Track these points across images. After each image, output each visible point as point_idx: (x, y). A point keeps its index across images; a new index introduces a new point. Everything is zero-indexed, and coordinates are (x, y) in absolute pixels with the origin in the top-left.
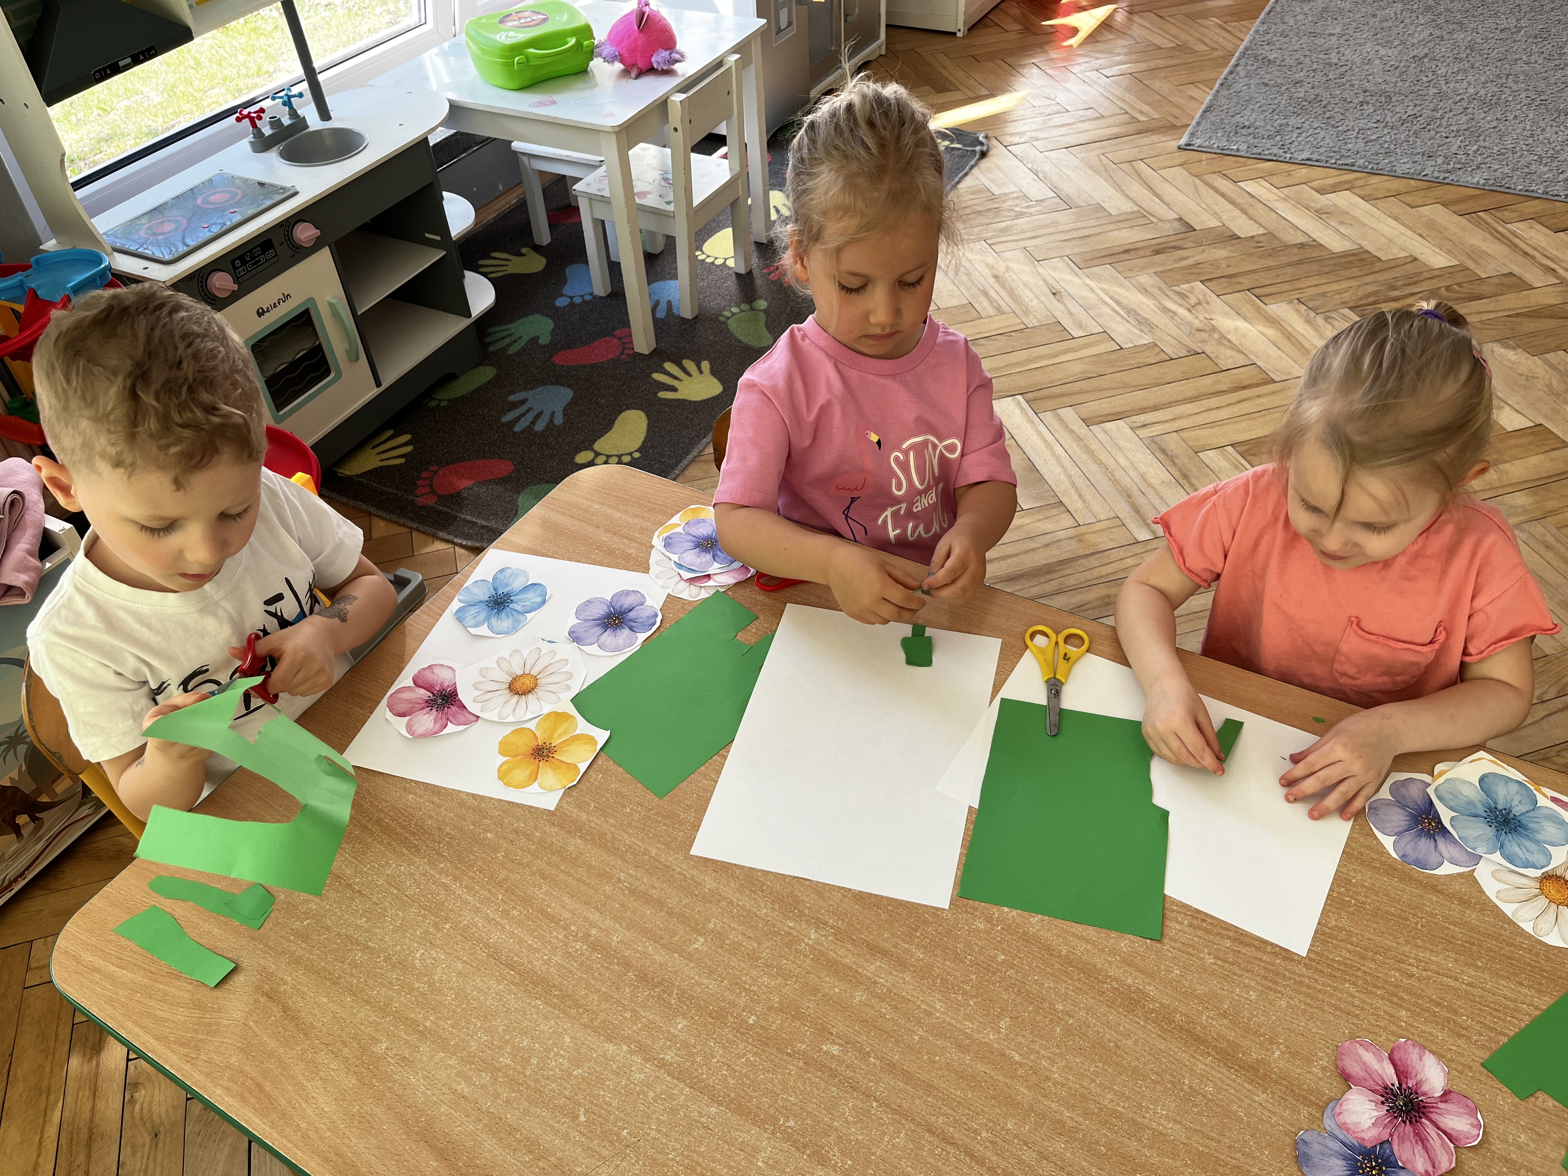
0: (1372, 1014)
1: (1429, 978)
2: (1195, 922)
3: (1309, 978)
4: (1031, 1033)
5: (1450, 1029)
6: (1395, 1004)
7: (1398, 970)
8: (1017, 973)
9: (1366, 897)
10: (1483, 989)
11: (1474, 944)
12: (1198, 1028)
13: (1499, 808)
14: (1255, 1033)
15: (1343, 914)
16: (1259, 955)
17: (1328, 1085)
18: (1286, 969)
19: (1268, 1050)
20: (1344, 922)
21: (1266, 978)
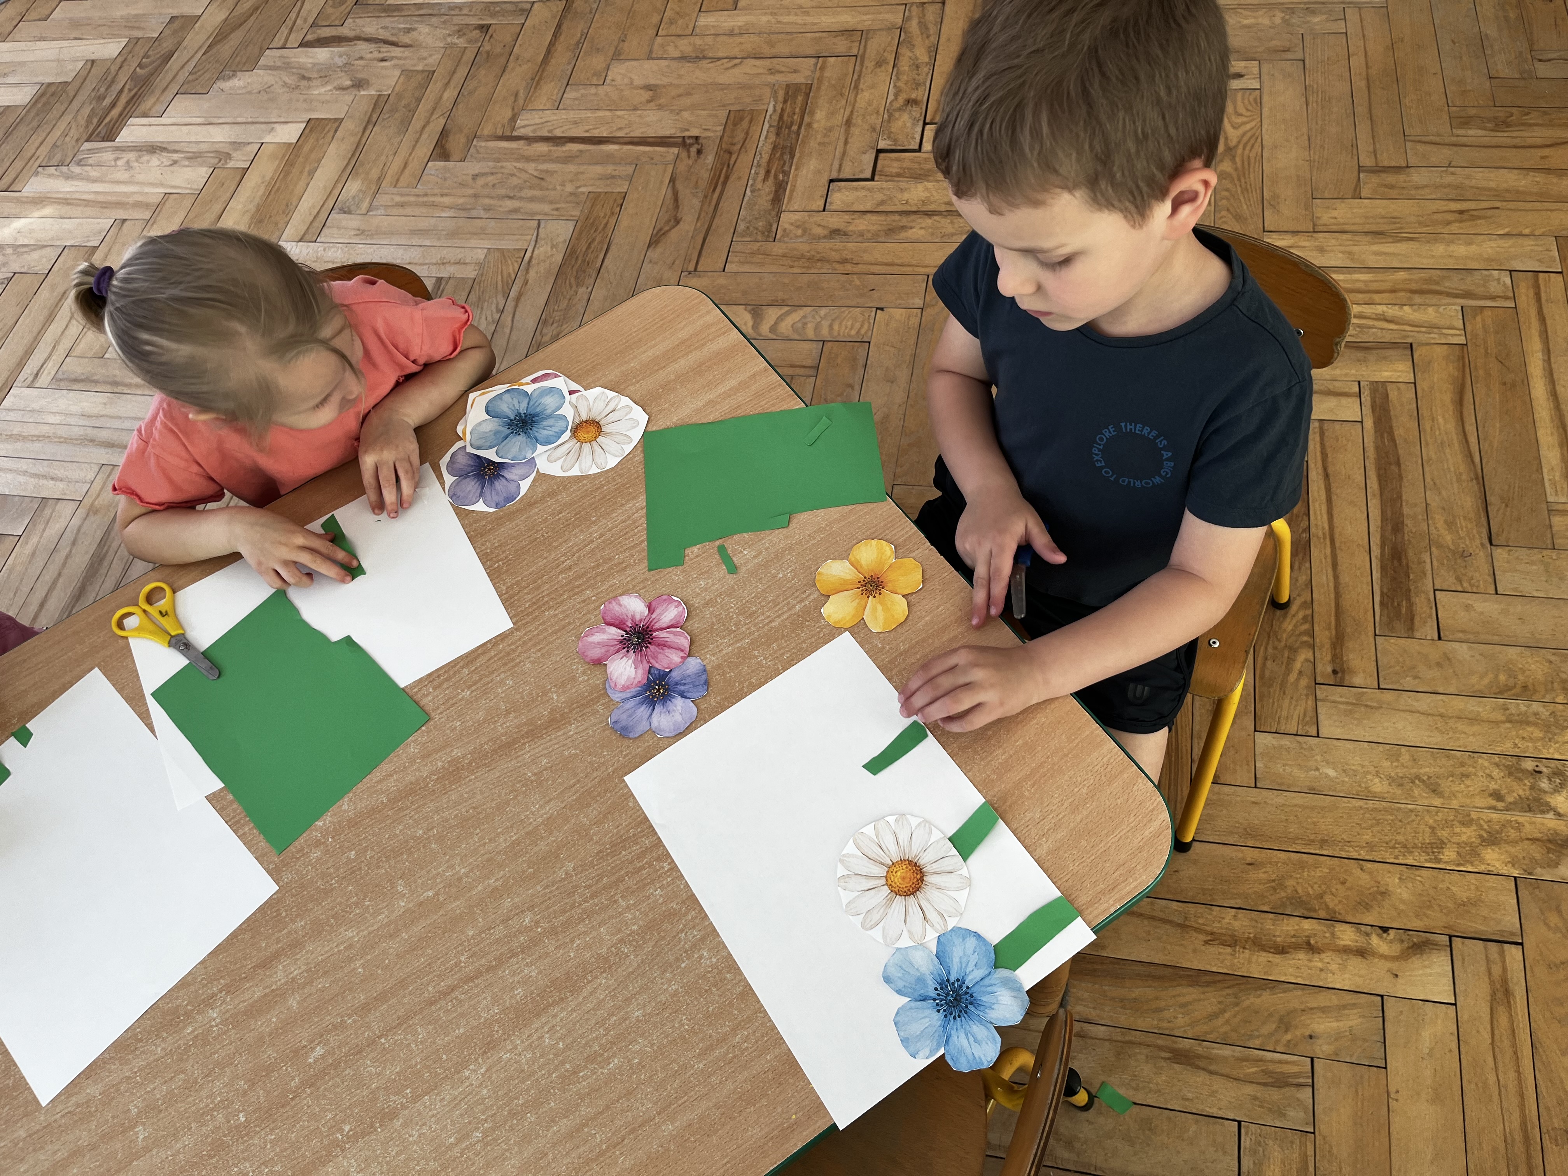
0: (575, 612)
1: (580, 557)
2: (436, 683)
3: (525, 634)
4: (422, 869)
5: (617, 572)
6: (579, 592)
7: (561, 573)
8: (372, 849)
9: (504, 552)
10: (610, 530)
11: (580, 512)
12: (503, 738)
13: (512, 418)
14: (533, 701)
15: (504, 576)
16: (487, 656)
17: (595, 679)
18: (509, 645)
19: (548, 701)
20: (509, 581)
21: (505, 664)
